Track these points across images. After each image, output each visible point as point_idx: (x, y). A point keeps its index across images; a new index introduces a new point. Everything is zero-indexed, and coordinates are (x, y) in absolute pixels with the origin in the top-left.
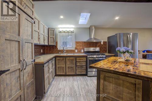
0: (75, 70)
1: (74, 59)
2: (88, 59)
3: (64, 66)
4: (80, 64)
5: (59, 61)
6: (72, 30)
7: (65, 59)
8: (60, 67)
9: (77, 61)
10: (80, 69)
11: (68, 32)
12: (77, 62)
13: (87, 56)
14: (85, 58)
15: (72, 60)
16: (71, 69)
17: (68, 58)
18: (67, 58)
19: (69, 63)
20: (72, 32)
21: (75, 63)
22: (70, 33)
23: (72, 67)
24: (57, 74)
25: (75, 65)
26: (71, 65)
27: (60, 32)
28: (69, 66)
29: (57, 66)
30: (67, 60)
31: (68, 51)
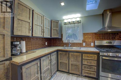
0: (80, 70)
1: (79, 55)
2: (101, 57)
3: (67, 62)
4: (88, 63)
5: (61, 56)
6: (78, 19)
7: (68, 54)
8: (63, 63)
9: (83, 58)
10: (88, 70)
11: (74, 23)
12: (83, 60)
13: (99, 53)
14: (96, 56)
15: (77, 56)
16: (75, 66)
17: (72, 53)
18: (70, 53)
19: (72, 60)
20: (78, 22)
21: (80, 61)
22: (76, 24)
23: (76, 65)
24: (59, 69)
25: (80, 63)
26: (75, 63)
27: (65, 24)
28: (73, 63)
29: (60, 61)
30: (70, 56)
31: (74, 45)
